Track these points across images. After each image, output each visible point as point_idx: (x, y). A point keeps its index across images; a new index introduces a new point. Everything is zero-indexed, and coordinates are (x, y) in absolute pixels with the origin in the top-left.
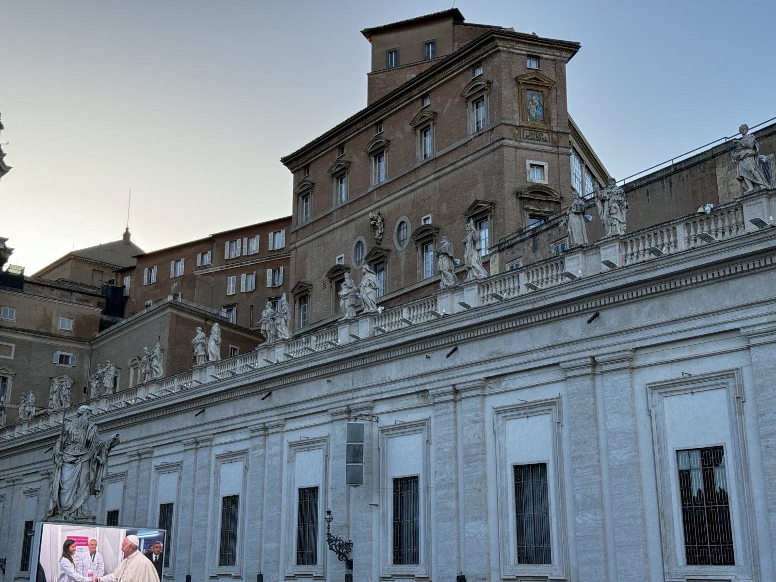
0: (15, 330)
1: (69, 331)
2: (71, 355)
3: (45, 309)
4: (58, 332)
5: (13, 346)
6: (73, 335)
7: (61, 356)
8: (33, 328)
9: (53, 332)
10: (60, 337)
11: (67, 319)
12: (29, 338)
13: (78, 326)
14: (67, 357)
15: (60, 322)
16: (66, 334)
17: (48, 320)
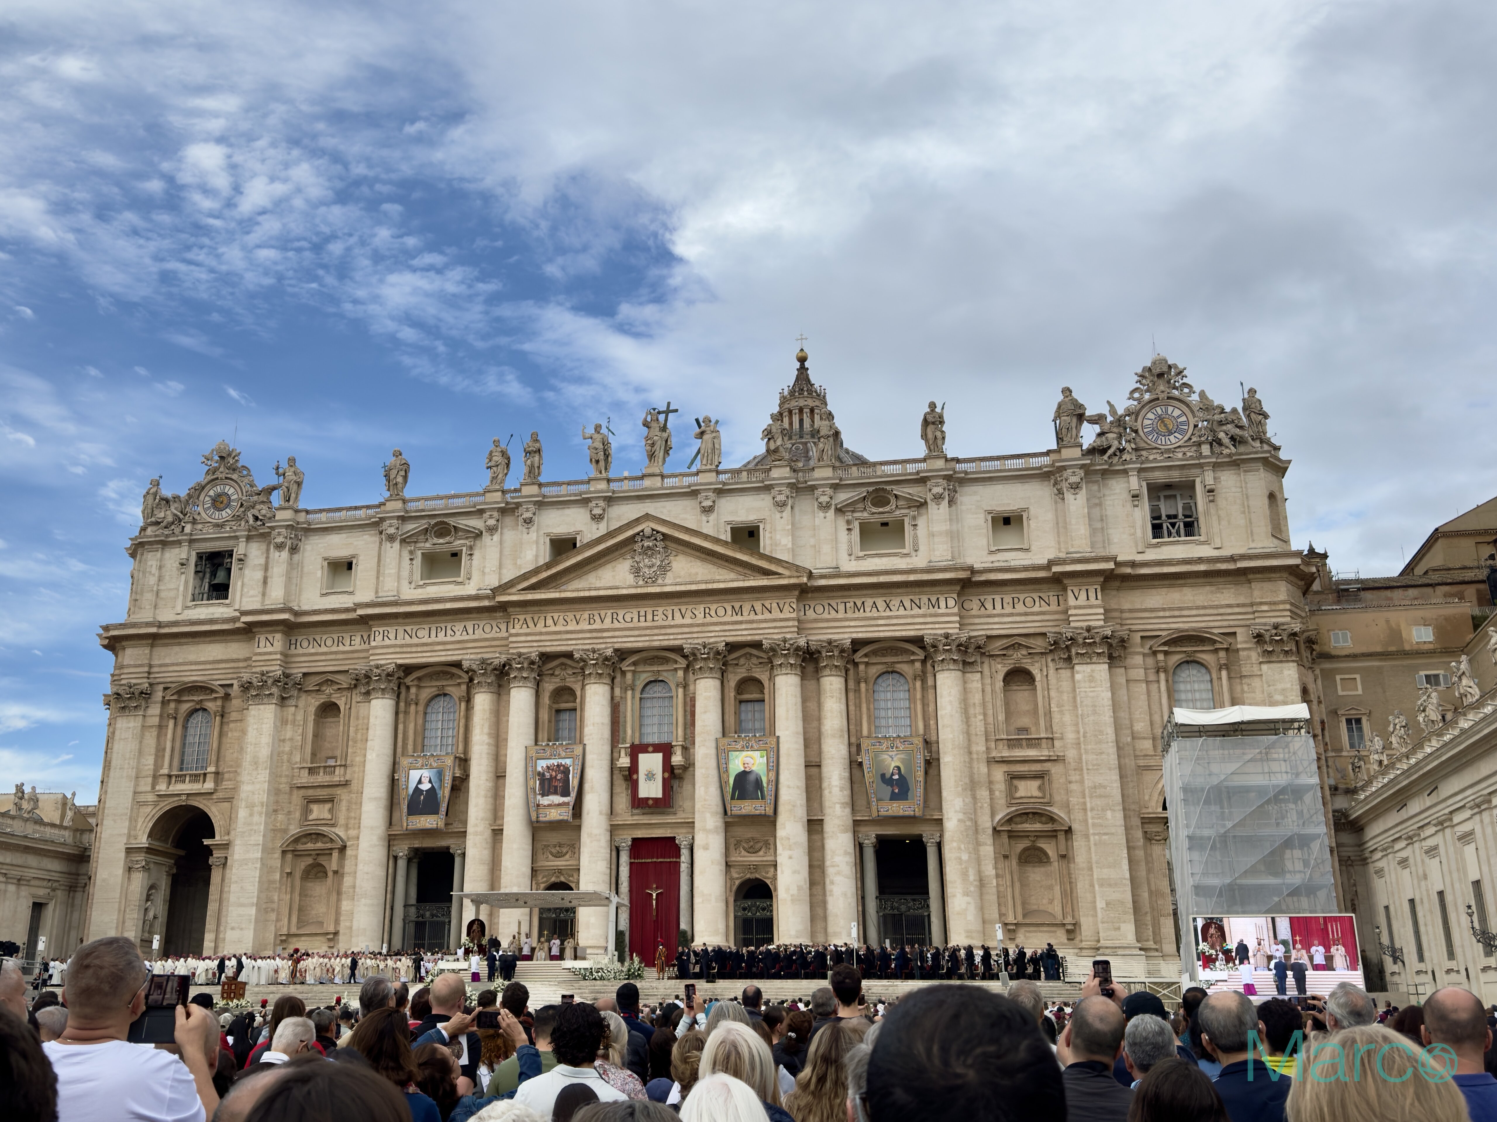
0: (1354, 657)
1: (1430, 642)
2: (1441, 672)
3: (1387, 621)
4: (1415, 647)
5: (1358, 677)
6: (1438, 646)
7: (1427, 676)
8: (1379, 649)
9: (1407, 647)
10: (1418, 653)
11: (1423, 628)
12: (1376, 663)
13: (1441, 632)
14: (1437, 676)
15: (1414, 633)
16: (1426, 647)
17: (1395, 635)
